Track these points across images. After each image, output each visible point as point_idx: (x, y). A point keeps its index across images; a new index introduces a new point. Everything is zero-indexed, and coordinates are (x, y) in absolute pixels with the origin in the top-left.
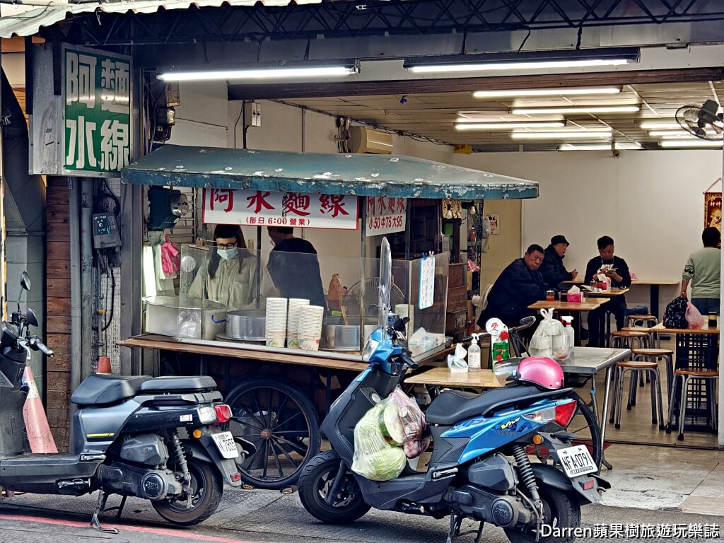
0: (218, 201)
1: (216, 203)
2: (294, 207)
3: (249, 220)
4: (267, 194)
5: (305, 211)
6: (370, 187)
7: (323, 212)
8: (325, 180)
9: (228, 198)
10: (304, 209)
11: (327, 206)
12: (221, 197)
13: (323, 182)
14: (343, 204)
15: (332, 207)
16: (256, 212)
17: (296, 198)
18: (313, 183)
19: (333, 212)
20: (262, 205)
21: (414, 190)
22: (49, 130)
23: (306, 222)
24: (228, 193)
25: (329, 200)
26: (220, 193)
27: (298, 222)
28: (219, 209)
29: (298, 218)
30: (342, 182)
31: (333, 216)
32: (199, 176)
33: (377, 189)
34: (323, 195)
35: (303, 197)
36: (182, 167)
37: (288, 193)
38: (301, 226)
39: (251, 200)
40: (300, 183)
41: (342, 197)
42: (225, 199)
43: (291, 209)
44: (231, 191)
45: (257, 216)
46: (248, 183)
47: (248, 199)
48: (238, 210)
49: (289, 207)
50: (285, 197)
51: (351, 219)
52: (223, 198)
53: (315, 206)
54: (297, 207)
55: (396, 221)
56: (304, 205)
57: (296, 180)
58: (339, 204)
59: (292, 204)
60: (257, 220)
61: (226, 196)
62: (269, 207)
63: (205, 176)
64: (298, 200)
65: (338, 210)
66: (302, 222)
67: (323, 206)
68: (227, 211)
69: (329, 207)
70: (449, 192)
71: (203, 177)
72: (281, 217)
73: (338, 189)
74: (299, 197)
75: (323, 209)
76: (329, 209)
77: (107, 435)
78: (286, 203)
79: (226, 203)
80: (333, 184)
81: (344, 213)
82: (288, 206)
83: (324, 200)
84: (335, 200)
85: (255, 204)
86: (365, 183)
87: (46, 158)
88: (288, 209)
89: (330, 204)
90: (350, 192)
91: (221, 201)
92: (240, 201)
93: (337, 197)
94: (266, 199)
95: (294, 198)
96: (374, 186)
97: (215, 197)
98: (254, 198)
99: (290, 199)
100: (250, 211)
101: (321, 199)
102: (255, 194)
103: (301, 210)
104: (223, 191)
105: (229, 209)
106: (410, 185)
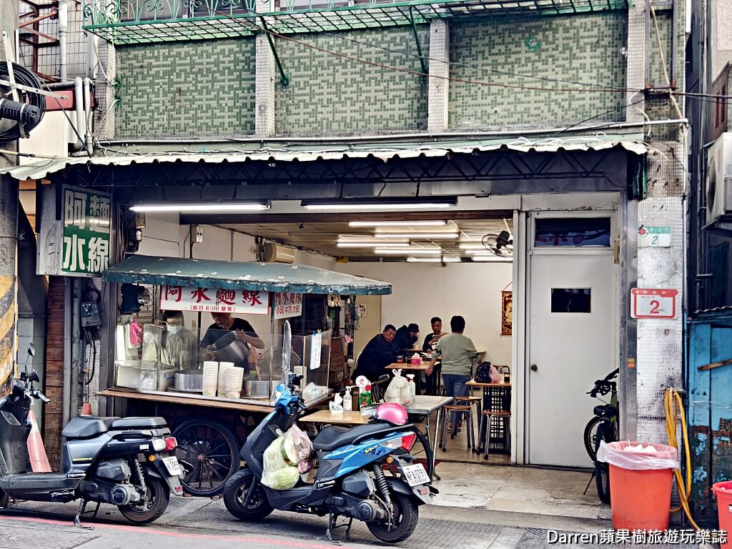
0: (171, 294)
1: (169, 296)
2: (224, 299)
3: (192, 307)
4: (206, 290)
5: (232, 302)
6: (277, 285)
7: (244, 302)
9: (178, 292)
10: (232, 300)
11: (247, 298)
13: (245, 282)
14: (259, 297)
15: (251, 299)
16: (198, 302)
18: (238, 283)
19: (251, 302)
21: (308, 288)
22: (52, 244)
23: (233, 309)
24: (178, 289)
25: (249, 294)
26: (172, 289)
27: (227, 309)
28: (171, 300)
29: (227, 306)
30: (258, 282)
31: (252, 305)
32: (158, 277)
33: (282, 287)
34: (245, 291)
35: (231, 292)
36: (146, 270)
37: (220, 289)
39: (194, 293)
40: (229, 282)
41: (258, 292)
42: (176, 293)
43: (222, 300)
44: (180, 288)
45: (198, 305)
47: (192, 293)
48: (185, 300)
50: (218, 292)
51: (263, 307)
52: (174, 292)
53: (239, 298)
54: (226, 299)
55: (295, 309)
56: (232, 297)
57: (226, 280)
58: (256, 297)
59: (223, 296)
60: (198, 307)
61: (176, 291)
62: (207, 299)
64: (227, 294)
65: (255, 301)
66: (230, 309)
67: (245, 298)
68: (177, 301)
70: (331, 289)
71: (161, 277)
72: (215, 306)
73: (255, 287)
74: (228, 292)
75: (245, 300)
76: (248, 300)
77: (87, 459)
78: (219, 296)
79: (176, 296)
80: (252, 283)
81: (259, 303)
82: (220, 298)
83: (245, 293)
84: (253, 294)
85: (197, 297)
86: (273, 283)
87: (49, 263)
88: (220, 300)
89: (250, 297)
90: (263, 289)
91: (173, 294)
92: (186, 295)
93: (254, 292)
94: (204, 293)
95: (224, 292)
96: (280, 285)
97: (169, 291)
98: (196, 292)
99: (222, 293)
100: (193, 301)
101: (243, 294)
102: (197, 290)
103: (229, 300)
104: (174, 287)
105: (179, 299)
106: (304, 284)
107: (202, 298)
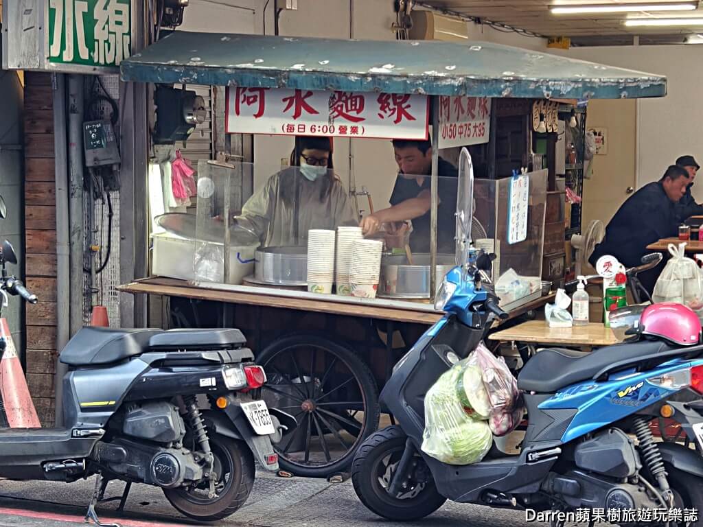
0: (246, 102)
1: (243, 106)
2: (344, 111)
3: (285, 128)
4: (309, 94)
5: (360, 116)
6: (444, 83)
7: (381, 116)
8: (385, 75)
9: (258, 99)
10: (358, 113)
11: (387, 109)
12: (249, 98)
13: (383, 78)
14: (409, 106)
15: (394, 109)
16: (295, 117)
17: (347, 99)
18: (370, 79)
19: (395, 117)
20: (302, 108)
21: (502, 86)
22: (28, 12)
23: (360, 131)
24: (257, 93)
25: (390, 101)
26: (248, 94)
27: (349, 130)
28: (247, 114)
29: (349, 124)
30: (407, 77)
31: (396, 122)
32: (221, 71)
33: (453, 86)
34: (383, 94)
35: (356, 97)
36: (199, 59)
37: (336, 92)
38: (353, 135)
39: (288, 101)
40: (353, 78)
41: (407, 97)
42: (255, 101)
43: (341, 113)
44: (262, 90)
45: (296, 123)
46: (285, 79)
47: (285, 100)
48: (271, 115)
49: (338, 111)
50: (333, 98)
51: (418, 126)
52: (251, 99)
53: (371, 109)
54: (347, 111)
55: (477, 129)
56: (358, 107)
57: (346, 74)
58: (404, 106)
59: (342, 106)
60: (296, 128)
61: (255, 97)
62: (311, 111)
63: (229, 71)
64: (349, 101)
65: (402, 114)
66: (354, 130)
67: (382, 108)
68: (256, 116)
69: (390, 110)
70: (548, 89)
71: (226, 72)
72: (327, 124)
73: (402, 87)
74: (351, 97)
75: (382, 113)
76: (389, 113)
77: (106, 403)
78: (334, 105)
79: (256, 106)
80: (395, 79)
81: (410, 117)
82: (336, 109)
83: (383, 100)
84: (398, 101)
85: (293, 108)
86: (437, 78)
87: (24, 48)
88: (336, 113)
89: (392, 106)
90: (417, 90)
91: (249, 103)
92: (273, 103)
93: (400, 98)
94: (307, 100)
95: (344, 98)
96: (449, 82)
97: (241, 98)
98: (291, 99)
99: (340, 100)
100: (287, 117)
101: (379, 100)
102: (293, 94)
103: (353, 114)
104: (252, 90)
105: (260, 114)
106: (496, 80)
107: (303, 110)
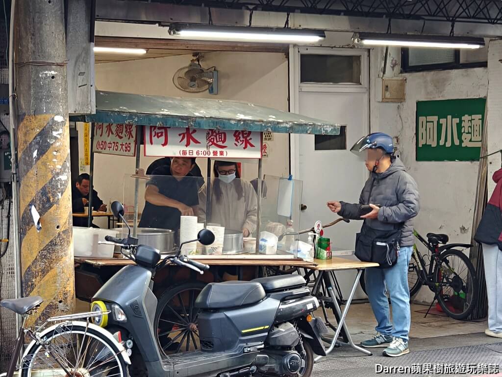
0: (156, 136)
1: (155, 139)
2: (215, 142)
3: (181, 152)
4: (194, 131)
5: (223, 145)
6: (282, 125)
7: (237, 145)
9: (164, 134)
10: (223, 143)
11: (239, 141)
12: (158, 133)
13: (249, 122)
14: (251, 139)
15: (243, 141)
16: (187, 146)
17: (216, 134)
18: (242, 123)
19: (244, 145)
20: (191, 140)
21: (308, 128)
23: (225, 153)
24: (163, 131)
25: (241, 136)
26: (157, 131)
27: (219, 154)
28: (157, 144)
29: (219, 150)
30: (263, 121)
31: (244, 148)
32: (153, 116)
33: (286, 127)
34: (236, 131)
35: (221, 133)
37: (210, 130)
38: (221, 156)
39: (182, 136)
40: (233, 122)
41: (250, 133)
42: (162, 135)
43: (213, 143)
44: (166, 129)
45: (188, 149)
46: (193, 122)
47: (180, 135)
48: (174, 144)
49: (212, 142)
50: (208, 134)
51: (256, 150)
52: (159, 135)
53: (230, 140)
54: (217, 142)
56: (223, 140)
57: (229, 120)
58: (248, 138)
59: (214, 139)
60: (188, 152)
61: (162, 133)
62: (196, 142)
63: (159, 116)
64: (218, 136)
65: (247, 144)
66: (222, 153)
67: (237, 140)
68: (163, 145)
69: (241, 141)
71: (156, 117)
72: (205, 149)
74: (219, 133)
75: (236, 143)
76: (241, 143)
78: (209, 138)
79: (162, 139)
81: (252, 146)
82: (210, 141)
83: (237, 134)
84: (245, 136)
85: (185, 139)
86: (278, 123)
87: (79, 99)
88: (211, 143)
89: (242, 139)
91: (158, 137)
92: (173, 136)
93: (246, 134)
94: (193, 135)
95: (215, 134)
96: (285, 125)
97: (153, 134)
98: (184, 134)
99: (212, 135)
100: (181, 145)
101: (235, 135)
102: (185, 132)
103: (220, 143)
104: (159, 128)
105: (165, 144)
107: (191, 141)
